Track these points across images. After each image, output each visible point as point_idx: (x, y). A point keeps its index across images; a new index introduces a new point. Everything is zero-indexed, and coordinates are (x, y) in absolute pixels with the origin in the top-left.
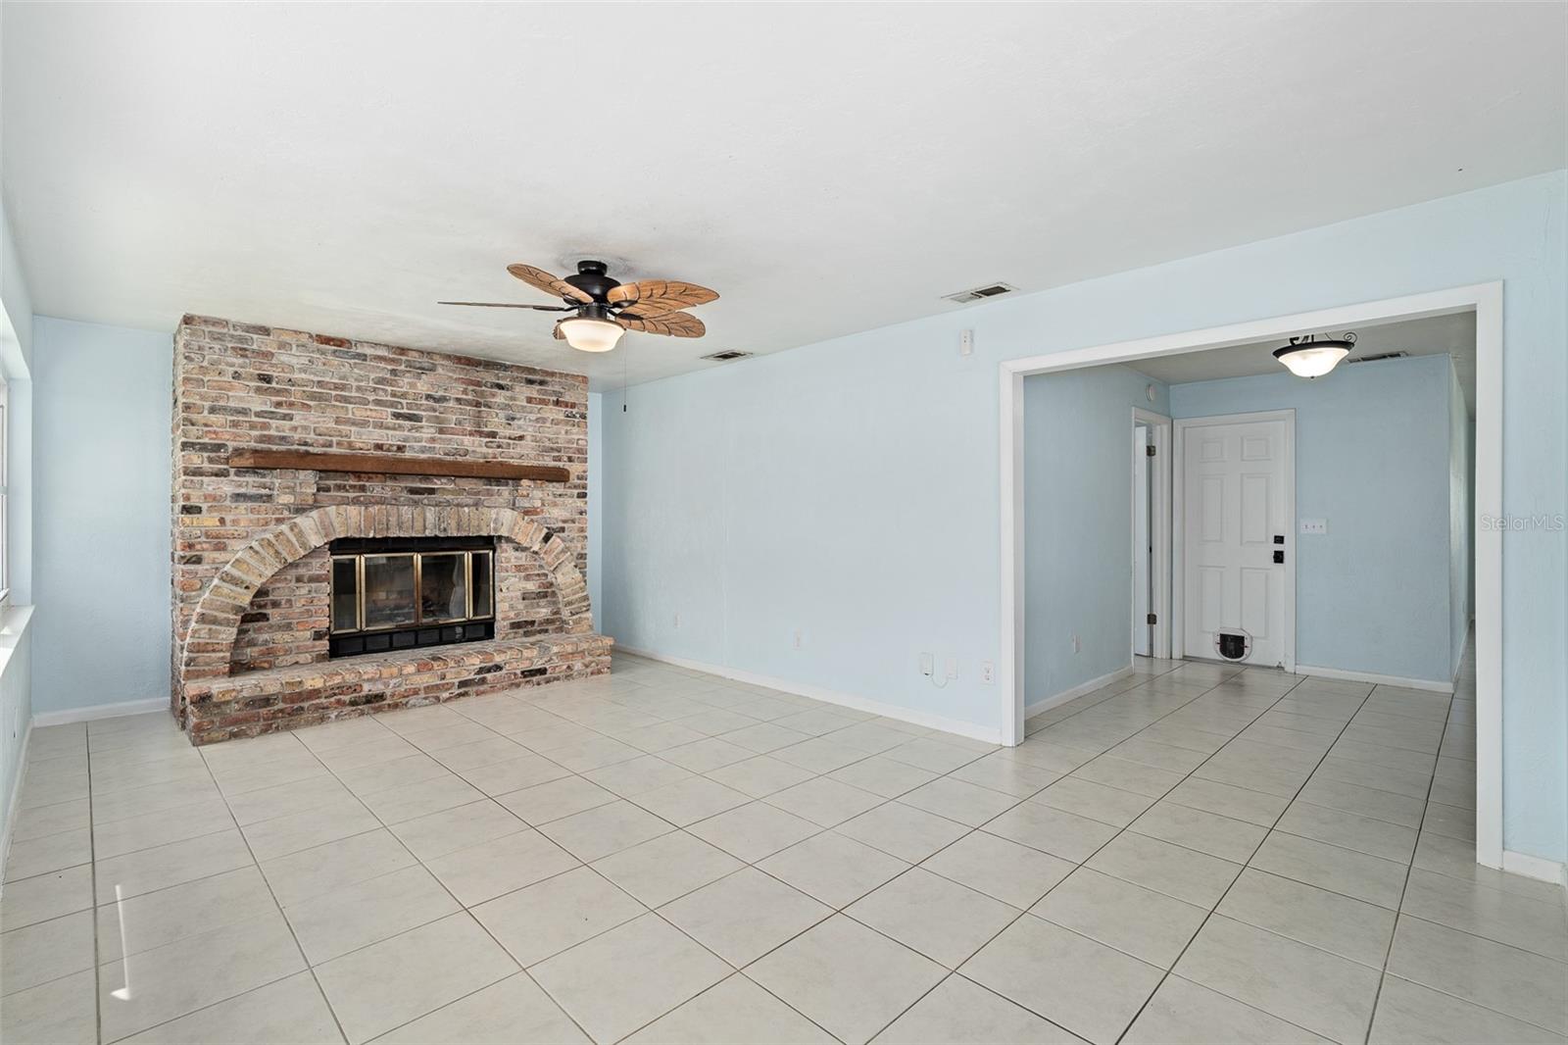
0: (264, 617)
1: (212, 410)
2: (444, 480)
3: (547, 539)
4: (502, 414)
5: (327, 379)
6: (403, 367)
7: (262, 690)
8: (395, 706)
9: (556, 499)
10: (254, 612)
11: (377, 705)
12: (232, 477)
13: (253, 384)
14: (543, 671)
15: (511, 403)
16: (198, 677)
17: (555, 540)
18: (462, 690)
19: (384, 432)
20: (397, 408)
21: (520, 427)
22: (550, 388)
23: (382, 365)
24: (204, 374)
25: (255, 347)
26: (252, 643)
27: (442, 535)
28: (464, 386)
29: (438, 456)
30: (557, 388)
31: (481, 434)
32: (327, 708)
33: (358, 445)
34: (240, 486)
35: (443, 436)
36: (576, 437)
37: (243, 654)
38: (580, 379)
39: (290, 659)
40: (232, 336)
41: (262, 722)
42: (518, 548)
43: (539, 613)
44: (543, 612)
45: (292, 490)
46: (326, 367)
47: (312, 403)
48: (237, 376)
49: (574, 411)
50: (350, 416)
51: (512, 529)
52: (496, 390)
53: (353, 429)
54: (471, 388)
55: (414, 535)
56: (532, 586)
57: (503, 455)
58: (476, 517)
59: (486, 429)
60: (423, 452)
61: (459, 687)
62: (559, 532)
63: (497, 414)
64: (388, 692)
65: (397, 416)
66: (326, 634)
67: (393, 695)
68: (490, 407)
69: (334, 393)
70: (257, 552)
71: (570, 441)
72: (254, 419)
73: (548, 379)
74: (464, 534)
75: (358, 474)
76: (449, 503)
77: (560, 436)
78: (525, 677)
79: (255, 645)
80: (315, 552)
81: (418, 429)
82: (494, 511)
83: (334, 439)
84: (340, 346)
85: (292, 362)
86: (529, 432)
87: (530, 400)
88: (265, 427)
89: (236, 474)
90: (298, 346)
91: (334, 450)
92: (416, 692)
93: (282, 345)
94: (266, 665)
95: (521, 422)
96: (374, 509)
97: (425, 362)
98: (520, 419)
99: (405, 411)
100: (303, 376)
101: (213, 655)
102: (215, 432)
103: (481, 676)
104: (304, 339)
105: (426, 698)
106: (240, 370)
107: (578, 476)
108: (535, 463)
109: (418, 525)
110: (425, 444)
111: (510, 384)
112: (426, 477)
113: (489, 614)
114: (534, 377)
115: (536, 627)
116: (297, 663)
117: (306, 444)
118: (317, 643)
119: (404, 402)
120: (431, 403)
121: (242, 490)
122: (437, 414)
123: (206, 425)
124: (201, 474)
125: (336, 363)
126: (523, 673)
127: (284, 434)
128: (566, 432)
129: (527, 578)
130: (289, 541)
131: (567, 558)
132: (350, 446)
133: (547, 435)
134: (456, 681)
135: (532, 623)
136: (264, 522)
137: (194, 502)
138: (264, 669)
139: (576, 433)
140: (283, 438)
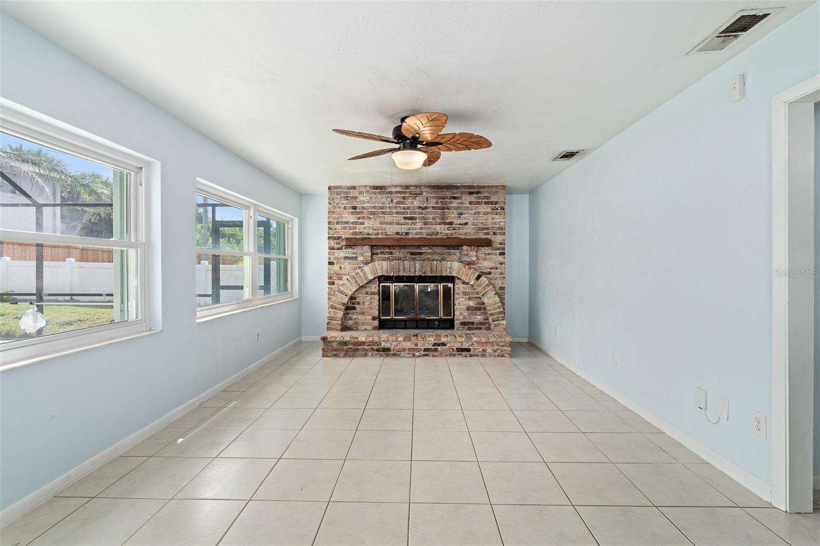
0: (354, 308)
1: (337, 223)
2: (427, 248)
3: (478, 278)
4: (455, 212)
5: (377, 205)
6: (408, 195)
7: (343, 339)
8: (395, 355)
9: (486, 256)
10: (351, 306)
11: (387, 353)
12: (344, 250)
13: (350, 211)
14: (468, 350)
15: (460, 206)
16: (331, 330)
17: (483, 279)
18: (425, 353)
19: (399, 226)
20: (405, 215)
21: (465, 218)
22: (483, 195)
23: (399, 195)
24: (335, 209)
25: (351, 195)
26: (350, 319)
27: (423, 275)
28: (436, 200)
29: (424, 236)
30: (486, 194)
31: (445, 223)
32: (367, 350)
33: (389, 233)
34: (346, 253)
35: (426, 226)
36: (498, 221)
37: (347, 323)
38: (501, 187)
39: (364, 327)
40: (343, 192)
41: (344, 352)
42: (464, 283)
43: (476, 318)
44: (479, 318)
45: (362, 255)
46: (377, 200)
47: (371, 216)
48: (345, 208)
49: (497, 206)
50: (386, 220)
51: (458, 272)
52: (453, 200)
53: (387, 226)
54: (440, 200)
55: (410, 275)
56: (472, 303)
57: (456, 234)
58: (440, 266)
59: (447, 221)
60: (417, 235)
61: (424, 351)
62: (488, 274)
63: (453, 212)
64: (392, 348)
65: (405, 218)
66: (377, 318)
67: (394, 350)
68: (449, 209)
69: (379, 211)
70: (349, 281)
71: (495, 223)
72: (351, 225)
73: (482, 190)
74: (434, 275)
75: (389, 247)
76: (429, 259)
77: (489, 221)
78: (458, 351)
79: (351, 320)
80: (370, 282)
81: (414, 224)
82: (449, 263)
83: (380, 231)
84: (381, 189)
85: (364, 199)
86: (470, 220)
87: (471, 203)
88: (355, 228)
89: (345, 249)
90: (366, 192)
91: (380, 236)
92: (404, 350)
93: (360, 193)
94: (355, 329)
95: (466, 215)
96: (393, 263)
97: (418, 191)
98: (465, 214)
99: (409, 215)
100: (368, 205)
101: (335, 322)
102: (338, 232)
103: (435, 347)
104: (368, 189)
105: (408, 354)
106: (346, 206)
107: (499, 243)
108: (474, 237)
109: (412, 270)
110: (417, 231)
111: (460, 196)
112: (418, 247)
113: (451, 316)
114: (473, 190)
115: (475, 326)
116: (366, 329)
117: (369, 234)
118: (374, 321)
119: (408, 211)
120: (421, 210)
121: (347, 255)
122: (423, 215)
123: (335, 229)
124: (334, 249)
125: (380, 197)
126: (457, 349)
127: (361, 231)
128: (492, 219)
129: (470, 299)
130: (360, 276)
131: (490, 289)
132: (386, 234)
133: (480, 221)
134: (423, 348)
135: (473, 323)
136: (354, 268)
137: (332, 260)
138: (354, 330)
139: (498, 219)
140: (361, 232)
